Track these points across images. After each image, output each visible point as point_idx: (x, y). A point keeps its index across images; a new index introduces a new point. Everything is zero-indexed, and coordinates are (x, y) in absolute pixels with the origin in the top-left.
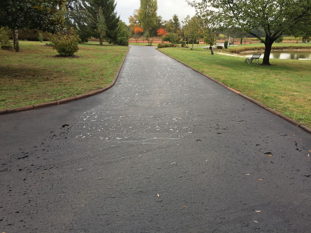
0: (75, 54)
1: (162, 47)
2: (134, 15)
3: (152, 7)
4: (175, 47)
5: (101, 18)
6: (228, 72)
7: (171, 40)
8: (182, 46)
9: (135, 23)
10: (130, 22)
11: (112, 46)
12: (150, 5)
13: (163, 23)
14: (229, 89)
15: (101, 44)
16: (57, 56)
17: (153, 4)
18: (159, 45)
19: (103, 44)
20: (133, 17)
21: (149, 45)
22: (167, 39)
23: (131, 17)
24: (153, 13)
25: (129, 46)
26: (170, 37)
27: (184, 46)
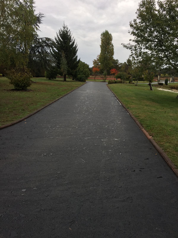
0: (28, 88)
1: (111, 83)
2: (97, 59)
3: (110, 52)
4: (123, 83)
5: (64, 61)
6: (153, 109)
7: (122, 77)
8: (129, 83)
9: (98, 65)
10: (94, 64)
11: (74, 82)
12: (109, 51)
13: (119, 65)
14: (143, 131)
15: (65, 80)
16: (13, 90)
17: (110, 50)
18: (109, 81)
19: (66, 80)
20: (96, 60)
21: (103, 82)
22: (119, 77)
23: (95, 60)
24: (110, 57)
25: (86, 81)
26: (122, 75)
27: (131, 82)
